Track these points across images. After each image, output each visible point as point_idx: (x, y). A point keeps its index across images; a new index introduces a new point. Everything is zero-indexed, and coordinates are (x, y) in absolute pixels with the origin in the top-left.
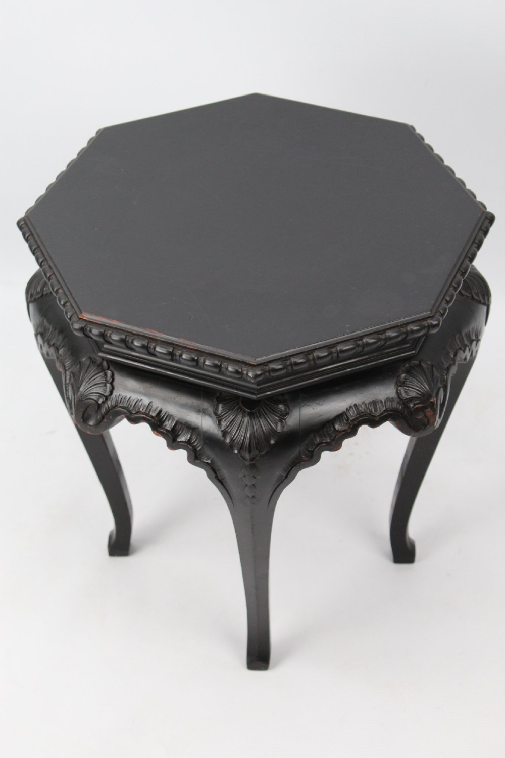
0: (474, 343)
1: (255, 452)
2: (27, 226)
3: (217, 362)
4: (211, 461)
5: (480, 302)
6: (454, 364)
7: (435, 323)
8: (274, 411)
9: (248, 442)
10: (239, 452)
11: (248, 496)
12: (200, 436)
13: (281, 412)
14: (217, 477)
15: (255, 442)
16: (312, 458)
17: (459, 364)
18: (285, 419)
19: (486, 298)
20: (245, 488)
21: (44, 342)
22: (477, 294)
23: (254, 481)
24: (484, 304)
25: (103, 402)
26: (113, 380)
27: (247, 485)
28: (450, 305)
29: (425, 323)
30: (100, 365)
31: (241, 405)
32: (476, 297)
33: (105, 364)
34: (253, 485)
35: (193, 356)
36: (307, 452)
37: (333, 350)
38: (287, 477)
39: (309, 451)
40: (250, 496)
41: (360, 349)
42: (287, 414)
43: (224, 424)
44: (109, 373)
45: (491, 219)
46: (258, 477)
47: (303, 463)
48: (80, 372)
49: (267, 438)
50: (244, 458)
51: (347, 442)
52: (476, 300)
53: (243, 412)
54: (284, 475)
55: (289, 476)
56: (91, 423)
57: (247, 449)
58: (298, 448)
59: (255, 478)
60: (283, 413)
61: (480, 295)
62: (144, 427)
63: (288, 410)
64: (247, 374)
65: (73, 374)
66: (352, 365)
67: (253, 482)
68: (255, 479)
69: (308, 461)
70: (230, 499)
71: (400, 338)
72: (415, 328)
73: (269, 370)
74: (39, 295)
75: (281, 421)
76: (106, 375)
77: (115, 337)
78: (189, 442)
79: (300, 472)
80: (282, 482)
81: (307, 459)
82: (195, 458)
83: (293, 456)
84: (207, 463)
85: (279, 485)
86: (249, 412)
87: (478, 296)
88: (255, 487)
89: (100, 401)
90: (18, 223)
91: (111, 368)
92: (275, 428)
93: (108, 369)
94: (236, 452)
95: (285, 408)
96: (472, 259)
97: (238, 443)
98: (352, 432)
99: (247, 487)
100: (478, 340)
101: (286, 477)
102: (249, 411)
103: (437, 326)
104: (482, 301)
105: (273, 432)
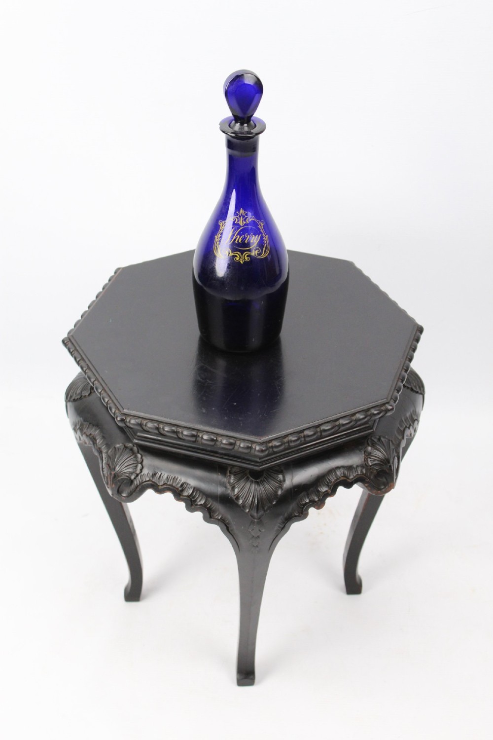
0: (416, 422)
1: (261, 513)
2: (70, 343)
3: (232, 441)
5: (417, 392)
6: (403, 438)
7: (390, 407)
8: (275, 479)
9: (256, 503)
10: (249, 511)
13: (279, 479)
14: (228, 531)
15: (262, 503)
16: (302, 514)
17: (407, 439)
19: (422, 389)
21: (82, 435)
22: (415, 387)
24: (421, 394)
25: (135, 478)
26: (142, 461)
27: (253, 537)
28: (400, 393)
29: (383, 408)
30: (132, 450)
31: (249, 475)
32: (415, 389)
33: (135, 449)
35: (213, 437)
37: (318, 430)
38: (283, 528)
41: (337, 428)
42: (284, 481)
43: (236, 490)
44: (139, 456)
45: (420, 330)
48: (115, 455)
49: (270, 500)
50: (252, 516)
51: (329, 500)
52: (415, 391)
53: (251, 481)
56: (124, 495)
57: (256, 509)
59: (260, 531)
60: (281, 480)
61: (417, 387)
62: (169, 496)
64: (255, 449)
65: (109, 457)
66: (328, 441)
67: (258, 535)
71: (366, 419)
72: (376, 412)
73: (272, 446)
74: (79, 397)
75: (280, 486)
76: (136, 457)
77: (150, 425)
78: (204, 505)
81: (298, 515)
82: (210, 516)
83: (287, 512)
86: (255, 481)
87: (416, 388)
88: (259, 538)
89: (133, 477)
90: (63, 341)
91: (140, 452)
92: (276, 492)
93: (138, 452)
94: (247, 511)
96: (411, 360)
97: (249, 504)
98: (333, 492)
100: (418, 420)
103: (392, 409)
104: (419, 392)
105: (275, 495)
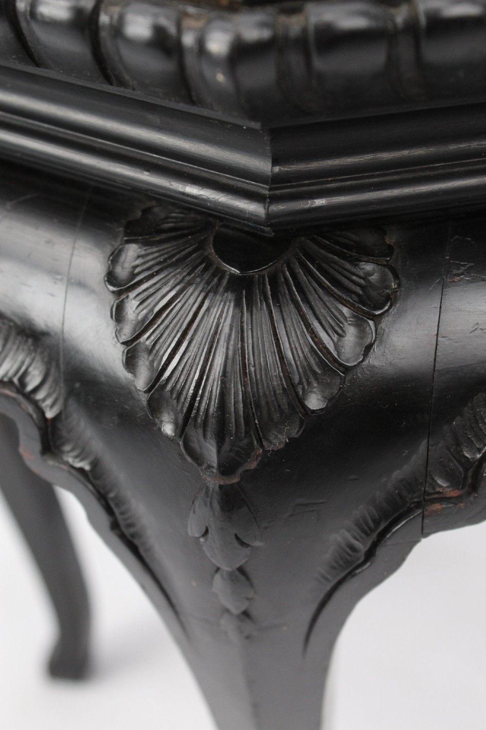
1: (241, 439)
4: (95, 464)
9: (216, 391)
10: (182, 429)
11: (227, 611)
12: (58, 366)
13: (362, 287)
14: (115, 526)
15: (245, 394)
18: (377, 319)
20: (212, 579)
23: (241, 557)
27: (218, 569)
31: (211, 250)
34: (241, 570)
36: (454, 464)
39: (466, 464)
40: (236, 611)
42: (390, 299)
46: (258, 544)
47: (437, 506)
49: (294, 386)
50: (198, 458)
53: (214, 275)
54: (362, 547)
55: (380, 552)
57: (212, 422)
58: (423, 445)
59: (242, 543)
60: (373, 293)
63: (394, 286)
64: (201, 44)
67: (240, 561)
68: (246, 551)
69: (459, 499)
70: (169, 612)
73: (305, 30)
75: (359, 323)
79: (424, 542)
80: (351, 574)
81: (455, 493)
83: (397, 474)
84: (81, 470)
85: (340, 583)
86: (232, 276)
88: (248, 578)
92: (331, 347)
94: (168, 429)
95: (383, 278)
97: (180, 394)
99: (218, 578)
101: (370, 555)
102: (235, 271)
105: (322, 364)
